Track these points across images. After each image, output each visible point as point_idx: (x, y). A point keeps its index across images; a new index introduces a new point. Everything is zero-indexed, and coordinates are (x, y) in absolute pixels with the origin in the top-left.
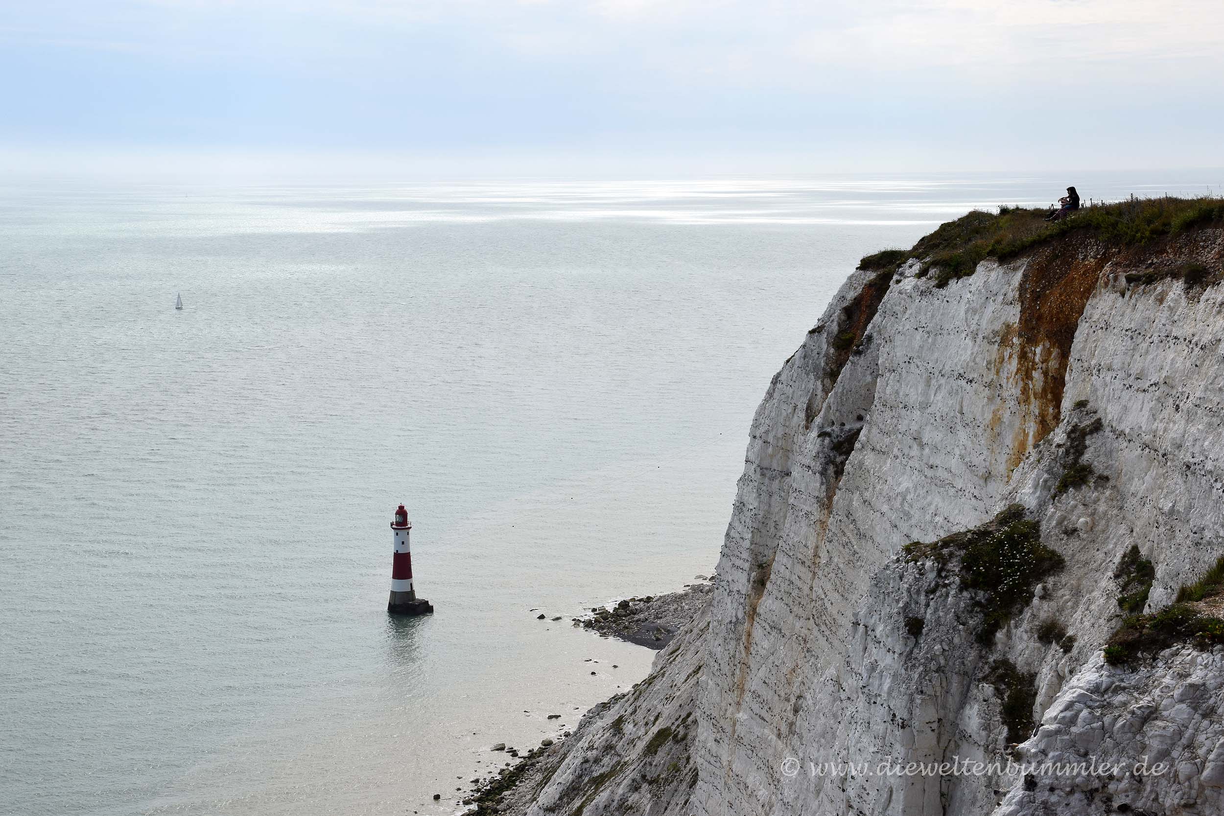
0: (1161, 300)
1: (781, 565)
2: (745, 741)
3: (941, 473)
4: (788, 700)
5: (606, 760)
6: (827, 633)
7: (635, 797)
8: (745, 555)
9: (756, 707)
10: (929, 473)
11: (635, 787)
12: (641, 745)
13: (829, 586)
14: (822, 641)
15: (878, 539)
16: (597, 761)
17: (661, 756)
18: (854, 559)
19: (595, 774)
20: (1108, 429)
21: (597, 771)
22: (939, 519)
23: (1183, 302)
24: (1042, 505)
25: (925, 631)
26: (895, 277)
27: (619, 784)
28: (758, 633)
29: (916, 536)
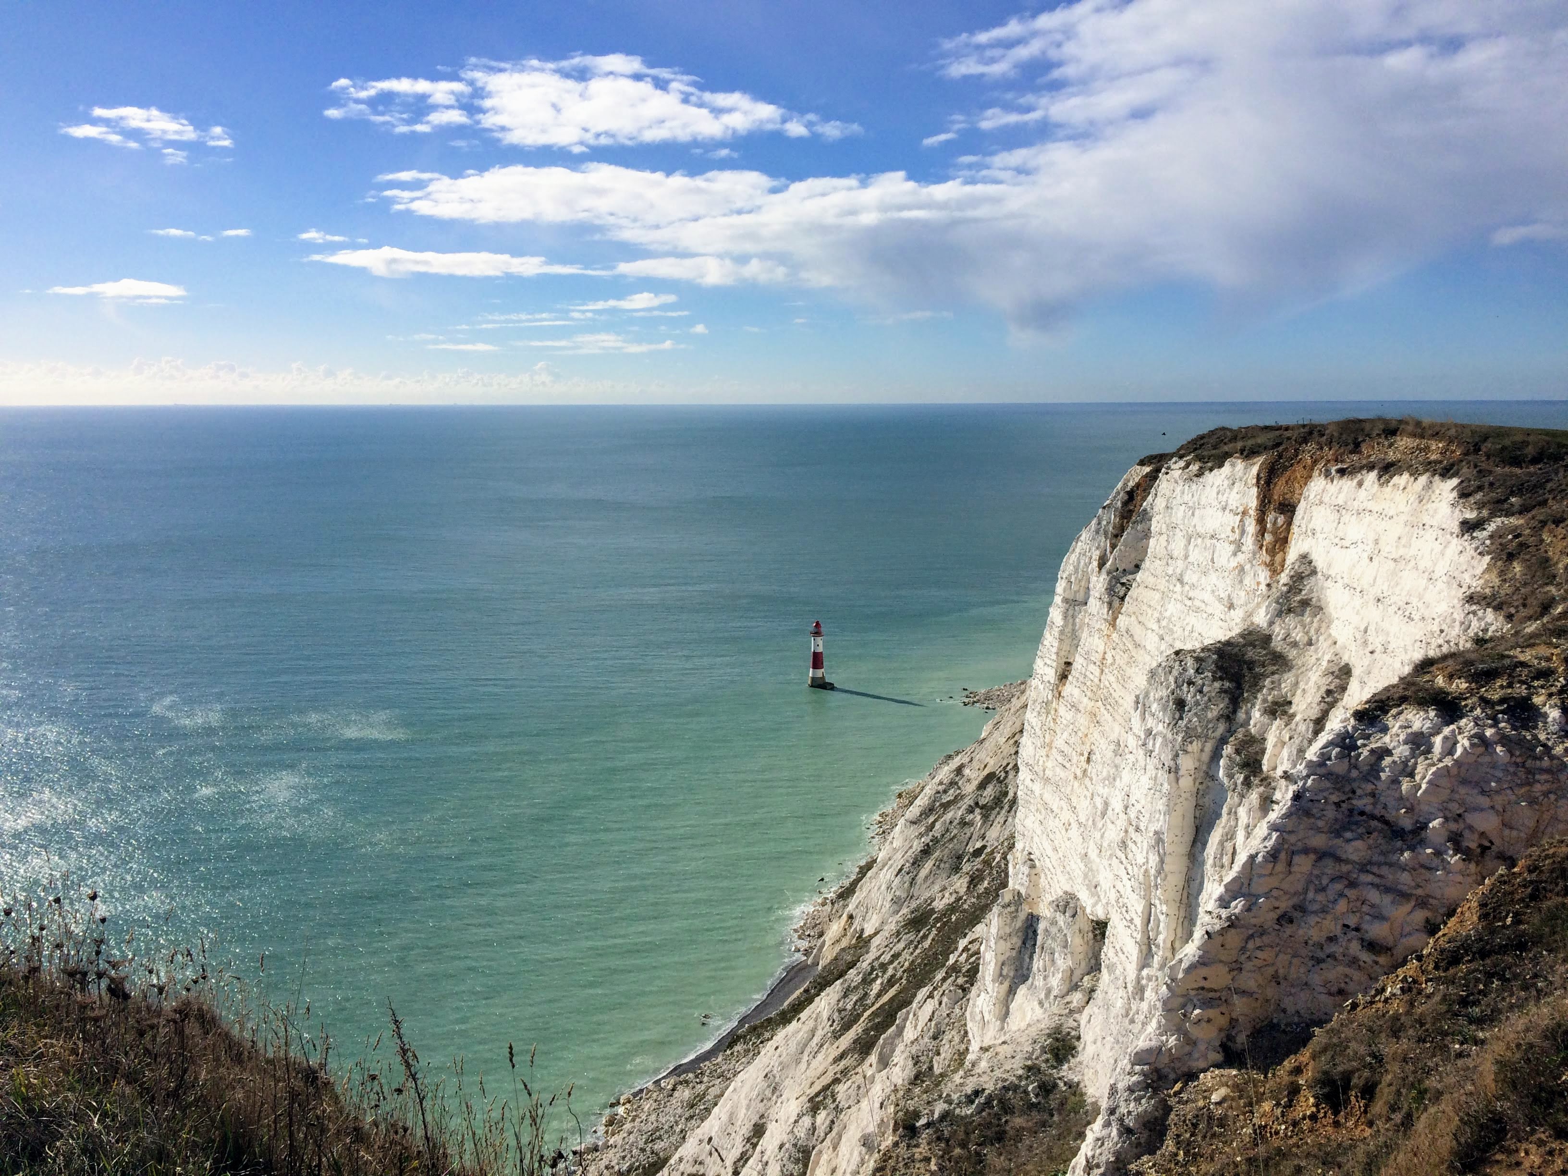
0: (1360, 484)
1: (1079, 663)
2: (1052, 781)
3: (1197, 603)
4: (1082, 755)
5: (951, 791)
6: (1111, 710)
7: (971, 816)
8: (1054, 657)
9: (1060, 759)
10: (1189, 603)
11: (971, 810)
12: (975, 783)
13: (1112, 679)
14: (1107, 716)
15: (1148, 647)
16: (945, 792)
17: (990, 791)
18: (1132, 661)
19: (944, 801)
20: (1320, 574)
21: (946, 799)
22: (1195, 634)
23: (1376, 486)
24: (1271, 623)
25: (1186, 709)
26: (1163, 470)
27: (959, 808)
28: (1062, 710)
29: (1178, 646)
